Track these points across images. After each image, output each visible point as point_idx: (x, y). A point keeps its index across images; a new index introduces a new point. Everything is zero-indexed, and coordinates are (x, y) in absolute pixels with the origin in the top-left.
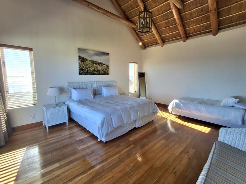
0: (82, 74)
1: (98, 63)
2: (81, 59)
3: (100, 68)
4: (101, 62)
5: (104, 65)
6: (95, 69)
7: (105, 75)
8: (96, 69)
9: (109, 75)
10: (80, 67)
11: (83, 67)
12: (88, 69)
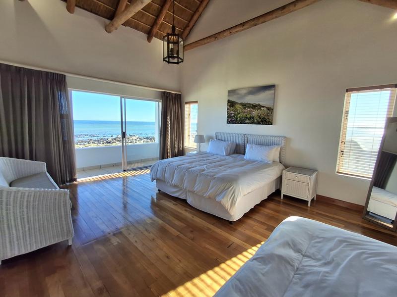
0: (230, 123)
1: (253, 105)
2: (229, 104)
3: (255, 113)
4: (257, 103)
5: (263, 107)
6: (246, 115)
7: (262, 124)
8: (248, 116)
9: (271, 124)
10: (228, 113)
11: (232, 113)
12: (237, 116)
